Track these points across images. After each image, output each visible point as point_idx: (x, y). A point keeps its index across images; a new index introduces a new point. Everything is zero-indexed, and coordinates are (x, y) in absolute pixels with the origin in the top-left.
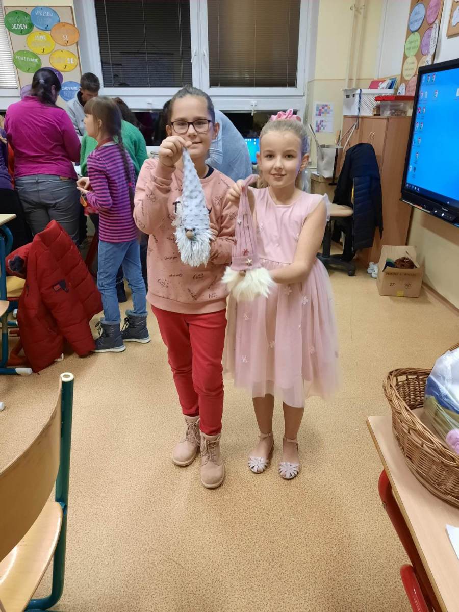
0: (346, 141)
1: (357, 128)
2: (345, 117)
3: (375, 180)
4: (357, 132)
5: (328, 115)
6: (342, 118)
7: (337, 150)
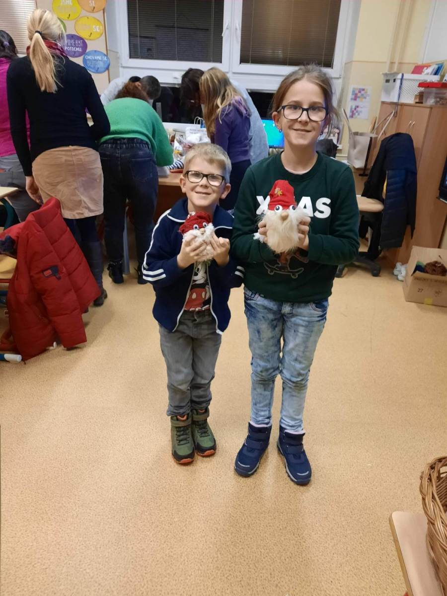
0: (382, 129)
1: (395, 116)
2: (383, 103)
3: (411, 174)
4: (394, 120)
5: (364, 100)
6: (380, 103)
7: (371, 138)
